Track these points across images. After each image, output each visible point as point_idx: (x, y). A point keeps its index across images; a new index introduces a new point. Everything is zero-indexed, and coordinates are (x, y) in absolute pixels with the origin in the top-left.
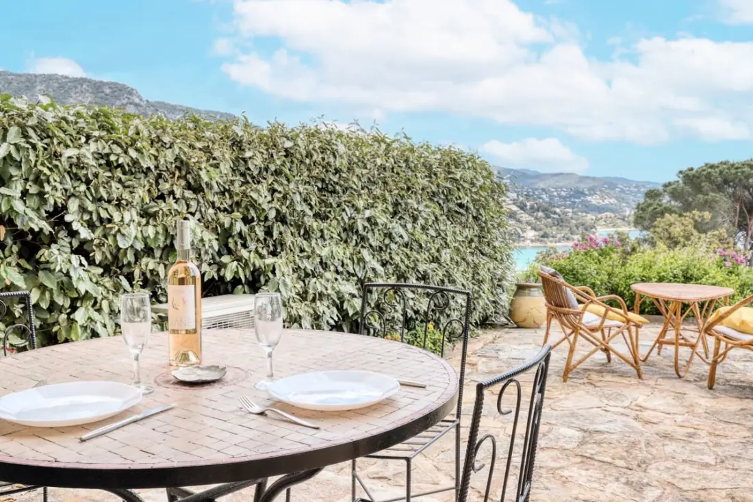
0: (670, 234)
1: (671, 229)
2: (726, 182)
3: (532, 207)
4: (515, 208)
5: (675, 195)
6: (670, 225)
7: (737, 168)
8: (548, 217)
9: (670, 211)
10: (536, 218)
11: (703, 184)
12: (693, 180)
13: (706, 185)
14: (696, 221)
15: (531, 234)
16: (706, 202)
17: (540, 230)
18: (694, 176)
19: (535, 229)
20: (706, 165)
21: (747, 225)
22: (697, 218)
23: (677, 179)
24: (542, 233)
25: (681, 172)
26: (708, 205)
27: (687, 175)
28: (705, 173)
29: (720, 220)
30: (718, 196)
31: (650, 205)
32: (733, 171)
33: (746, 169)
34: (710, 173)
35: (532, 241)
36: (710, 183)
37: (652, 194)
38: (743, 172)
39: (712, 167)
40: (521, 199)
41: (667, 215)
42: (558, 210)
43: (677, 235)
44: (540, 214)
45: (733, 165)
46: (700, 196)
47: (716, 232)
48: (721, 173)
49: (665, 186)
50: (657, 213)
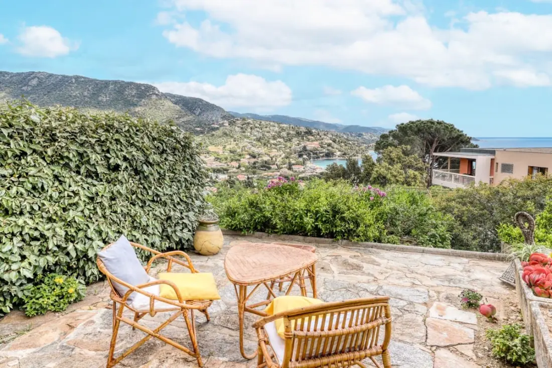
0: (390, 156)
1: (391, 154)
2: (419, 130)
3: (339, 141)
4: (331, 142)
5: (395, 136)
6: (391, 152)
7: (425, 123)
8: (346, 145)
9: (391, 145)
10: (341, 146)
11: (408, 131)
12: (404, 129)
13: (409, 132)
14: (403, 150)
15: (338, 153)
16: (409, 140)
17: (342, 151)
18: (404, 127)
19: (339, 151)
20: (410, 122)
21: (429, 151)
22: (404, 148)
23: (396, 129)
24: (343, 153)
25: (398, 126)
26: (410, 142)
27: (400, 127)
28: (409, 126)
29: (416, 149)
30: (415, 137)
31: (382, 142)
32: (423, 125)
33: (429, 124)
34: (411, 126)
35: (339, 157)
36: (412, 131)
37: (384, 137)
38: (427, 126)
39: (413, 123)
40: (334, 137)
41: (389, 147)
42: (350, 142)
43: (393, 157)
44: (343, 144)
45: (423, 122)
46: (407, 137)
47: (413, 156)
48: (417, 126)
49: (390, 132)
50: (385, 146)
